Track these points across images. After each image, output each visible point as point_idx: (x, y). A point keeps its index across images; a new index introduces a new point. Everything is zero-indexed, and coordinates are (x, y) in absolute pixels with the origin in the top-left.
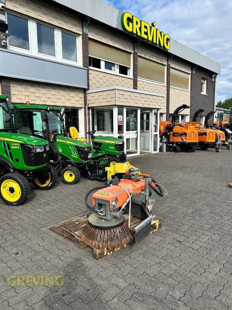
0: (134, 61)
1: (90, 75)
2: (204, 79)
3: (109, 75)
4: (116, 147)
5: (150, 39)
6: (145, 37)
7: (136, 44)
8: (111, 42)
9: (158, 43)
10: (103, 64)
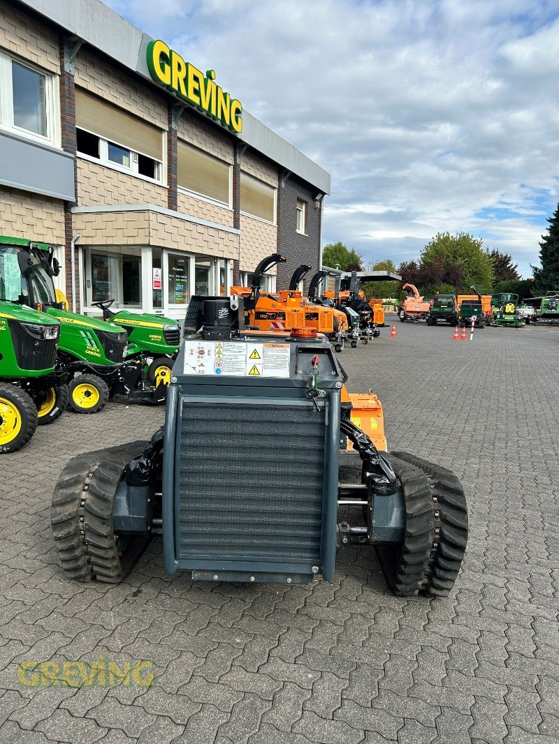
0: (170, 150)
1: (78, 169)
2: (301, 201)
3: (120, 175)
4: (165, 336)
5: (205, 106)
6: (195, 99)
7: (173, 112)
8: (122, 99)
9: (219, 116)
10: (103, 148)
